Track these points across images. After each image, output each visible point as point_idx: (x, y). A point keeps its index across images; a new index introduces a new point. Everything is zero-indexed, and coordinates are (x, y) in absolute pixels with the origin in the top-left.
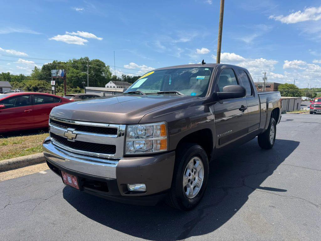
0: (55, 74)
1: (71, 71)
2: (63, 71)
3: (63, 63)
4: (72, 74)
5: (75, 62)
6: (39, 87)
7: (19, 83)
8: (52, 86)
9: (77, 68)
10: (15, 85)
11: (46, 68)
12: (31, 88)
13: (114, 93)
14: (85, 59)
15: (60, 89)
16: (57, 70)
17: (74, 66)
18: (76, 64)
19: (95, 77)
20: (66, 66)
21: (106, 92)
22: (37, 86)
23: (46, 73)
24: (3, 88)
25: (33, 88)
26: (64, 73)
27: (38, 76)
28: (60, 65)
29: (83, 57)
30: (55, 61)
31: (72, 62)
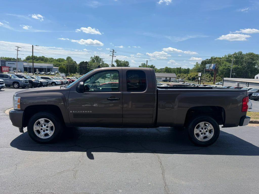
0: (208, 67)
1: (224, 64)
2: (214, 65)
3: (218, 58)
4: (224, 67)
5: (230, 56)
6: (196, 77)
7: (184, 74)
8: (199, 77)
9: (230, 61)
10: (182, 76)
11: (203, 63)
12: (191, 78)
13: (247, 83)
14: (238, 53)
15: (212, 79)
16: (210, 64)
17: (228, 60)
18: (230, 58)
19: (246, 69)
20: (221, 60)
21: (241, 83)
22: (195, 77)
23: (203, 67)
24: (171, 78)
25: (192, 78)
26: (215, 66)
27: (197, 69)
28: (216, 60)
29: (237, 52)
30: (212, 57)
31: (227, 56)
